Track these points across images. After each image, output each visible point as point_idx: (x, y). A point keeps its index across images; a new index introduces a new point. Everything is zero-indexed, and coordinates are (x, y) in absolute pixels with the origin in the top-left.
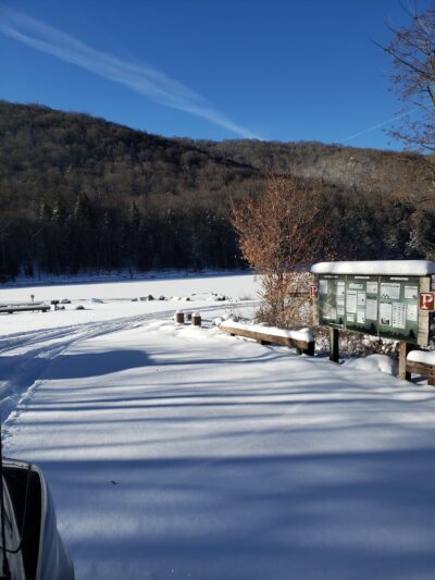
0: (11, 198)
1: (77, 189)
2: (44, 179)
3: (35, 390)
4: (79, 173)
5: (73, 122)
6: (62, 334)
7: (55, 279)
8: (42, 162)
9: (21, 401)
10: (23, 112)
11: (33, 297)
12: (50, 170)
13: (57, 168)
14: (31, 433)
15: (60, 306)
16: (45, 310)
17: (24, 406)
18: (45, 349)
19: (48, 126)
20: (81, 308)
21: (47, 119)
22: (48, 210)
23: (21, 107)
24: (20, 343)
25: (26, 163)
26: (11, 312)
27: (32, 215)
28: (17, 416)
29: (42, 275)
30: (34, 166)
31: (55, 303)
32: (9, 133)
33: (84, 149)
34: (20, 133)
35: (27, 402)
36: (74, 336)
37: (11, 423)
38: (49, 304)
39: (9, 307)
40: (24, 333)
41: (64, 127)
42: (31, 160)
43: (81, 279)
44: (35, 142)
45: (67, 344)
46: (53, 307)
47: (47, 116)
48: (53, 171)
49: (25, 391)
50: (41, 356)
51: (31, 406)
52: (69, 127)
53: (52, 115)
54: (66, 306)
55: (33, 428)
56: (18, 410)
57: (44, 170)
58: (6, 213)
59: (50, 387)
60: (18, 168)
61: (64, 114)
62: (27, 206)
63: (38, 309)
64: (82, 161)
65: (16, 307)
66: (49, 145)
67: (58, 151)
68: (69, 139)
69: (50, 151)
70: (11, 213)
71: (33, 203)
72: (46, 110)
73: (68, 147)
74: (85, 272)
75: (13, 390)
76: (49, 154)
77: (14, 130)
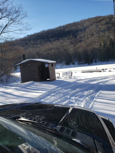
0: (91, 43)
1: (109, 37)
2: (99, 36)
3: (100, 93)
4: (109, 33)
5: (108, 18)
6: (105, 78)
7: (102, 63)
8: (99, 32)
9: (96, 96)
10: (94, 19)
11: (97, 68)
12: (101, 34)
13: (103, 33)
14: (100, 105)
15: (104, 70)
16: (100, 71)
17: (97, 97)
18: (101, 82)
19: (100, 21)
20: (110, 71)
21: (100, 19)
22: (100, 45)
23: (93, 18)
24: (95, 80)
25: (95, 33)
26: (92, 72)
27: (96, 47)
28: (96, 100)
29: (99, 62)
30: (97, 33)
31: (103, 70)
32: (91, 26)
33: (111, 25)
34: (93, 25)
35: (98, 96)
36: (109, 79)
37: (95, 101)
38: (101, 70)
39: (91, 71)
40: (95, 78)
41: (105, 20)
42: (96, 32)
43: (110, 63)
44: (97, 27)
45: (107, 81)
46: (102, 71)
47: (100, 18)
48: (102, 34)
49: (97, 93)
50: (100, 84)
51: (99, 98)
52: (106, 20)
53: (102, 18)
54: (106, 70)
55: (100, 104)
56: (96, 98)
57: (99, 34)
58: (90, 47)
59: (103, 93)
60: (93, 35)
61: (105, 17)
62: (95, 45)
63: (98, 71)
64: (110, 29)
65: (93, 71)
66: (100, 27)
67: (103, 27)
68: (106, 24)
69: (101, 28)
70: (91, 47)
71: (96, 43)
72: (100, 17)
73: (106, 26)
74: (111, 61)
75: (94, 92)
76: (100, 29)
77: (92, 25)
